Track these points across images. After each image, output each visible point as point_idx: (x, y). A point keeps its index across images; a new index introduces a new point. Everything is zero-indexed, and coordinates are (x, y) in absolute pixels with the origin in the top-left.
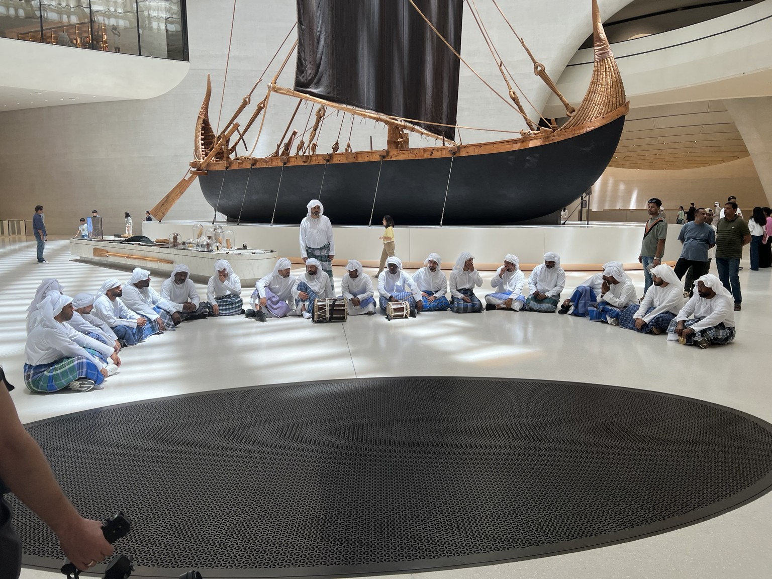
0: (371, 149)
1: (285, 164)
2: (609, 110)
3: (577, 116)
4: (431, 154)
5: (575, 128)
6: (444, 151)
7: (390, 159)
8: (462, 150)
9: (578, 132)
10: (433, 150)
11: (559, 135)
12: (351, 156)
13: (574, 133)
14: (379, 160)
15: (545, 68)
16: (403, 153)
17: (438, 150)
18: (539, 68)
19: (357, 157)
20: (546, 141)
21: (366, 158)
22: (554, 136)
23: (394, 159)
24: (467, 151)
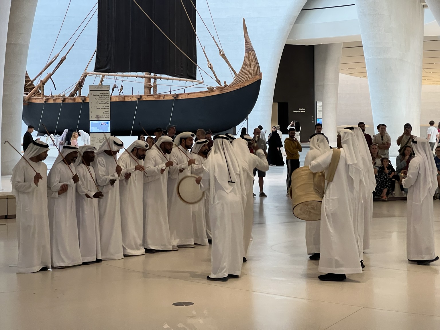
0: (133, 94)
1: (83, 101)
2: (252, 77)
3: (236, 80)
4: (164, 98)
5: (235, 86)
6: (170, 97)
7: (142, 100)
8: (179, 96)
9: (237, 88)
10: (165, 95)
11: (227, 89)
12: (121, 98)
13: (234, 88)
14: (136, 100)
15: (224, 53)
16: (149, 97)
17: (167, 95)
18: (222, 53)
19: (124, 98)
20: (221, 92)
21: (130, 99)
22: (225, 90)
23: (144, 100)
24: (182, 96)
